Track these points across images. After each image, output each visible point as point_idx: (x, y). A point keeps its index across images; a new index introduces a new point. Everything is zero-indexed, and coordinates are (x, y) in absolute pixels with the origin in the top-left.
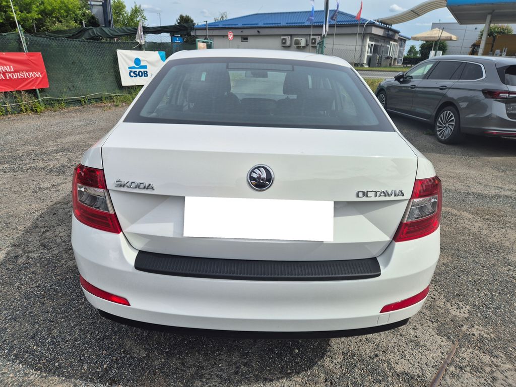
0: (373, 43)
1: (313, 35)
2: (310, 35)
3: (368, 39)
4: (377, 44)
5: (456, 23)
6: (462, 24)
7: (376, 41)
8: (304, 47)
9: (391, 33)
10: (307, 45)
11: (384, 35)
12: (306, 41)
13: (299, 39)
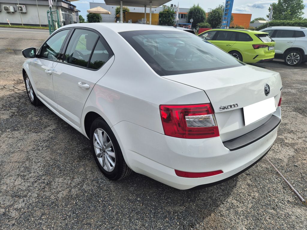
0: (64, 13)
1: (20, 4)
2: (17, 4)
3: (61, 10)
4: (66, 13)
5: (104, 4)
6: (107, 5)
7: (65, 11)
8: (13, 12)
9: (72, 7)
10: (15, 11)
11: (69, 8)
12: (14, 8)
13: (7, 6)
